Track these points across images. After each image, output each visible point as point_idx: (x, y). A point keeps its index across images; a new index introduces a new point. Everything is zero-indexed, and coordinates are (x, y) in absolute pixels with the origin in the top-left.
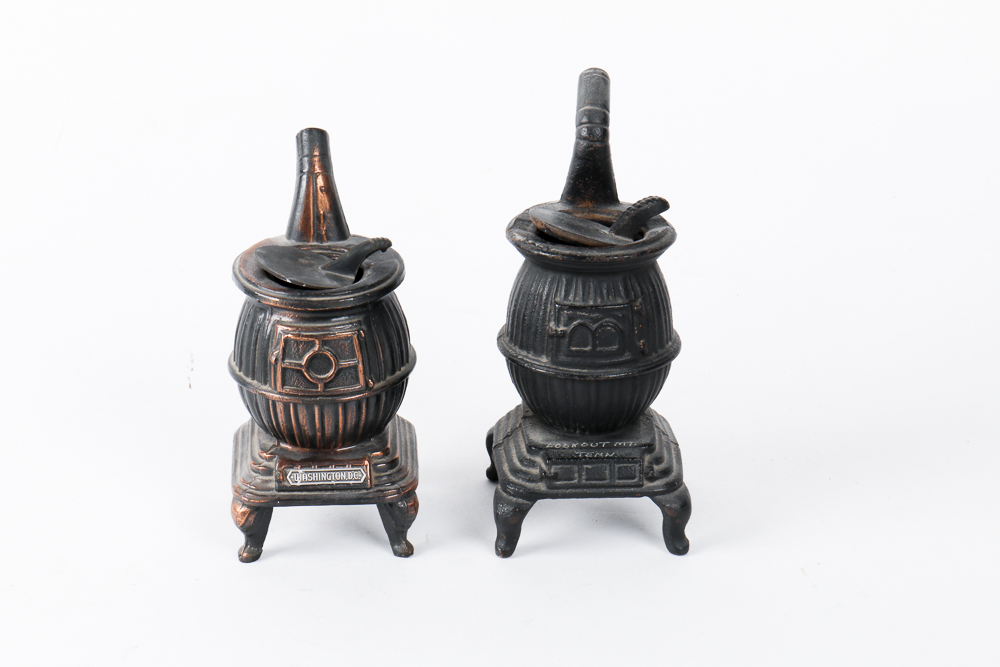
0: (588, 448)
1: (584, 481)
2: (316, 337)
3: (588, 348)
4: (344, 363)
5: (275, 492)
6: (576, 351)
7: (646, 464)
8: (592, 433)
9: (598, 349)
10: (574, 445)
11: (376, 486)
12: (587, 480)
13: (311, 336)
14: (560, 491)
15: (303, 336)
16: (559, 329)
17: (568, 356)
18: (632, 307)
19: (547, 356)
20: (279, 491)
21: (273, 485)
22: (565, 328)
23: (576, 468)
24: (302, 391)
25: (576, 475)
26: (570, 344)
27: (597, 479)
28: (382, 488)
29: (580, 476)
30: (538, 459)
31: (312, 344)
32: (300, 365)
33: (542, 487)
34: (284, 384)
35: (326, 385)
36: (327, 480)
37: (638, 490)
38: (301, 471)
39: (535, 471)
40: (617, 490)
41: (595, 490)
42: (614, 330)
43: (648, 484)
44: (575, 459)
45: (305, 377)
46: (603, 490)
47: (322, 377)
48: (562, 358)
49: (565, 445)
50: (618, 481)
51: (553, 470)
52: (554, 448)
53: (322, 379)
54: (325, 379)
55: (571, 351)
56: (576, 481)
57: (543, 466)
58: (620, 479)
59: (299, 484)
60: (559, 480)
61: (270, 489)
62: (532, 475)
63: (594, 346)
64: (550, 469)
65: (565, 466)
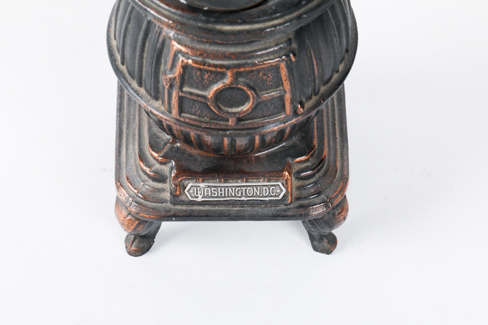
2: (228, 68)
4: (266, 96)
5: (169, 205)
11: (298, 199)
13: (221, 66)
15: (209, 65)
20: (174, 204)
21: (167, 196)
24: (207, 123)
28: (305, 202)
31: (223, 75)
32: (205, 97)
34: (181, 110)
35: (239, 120)
36: (236, 196)
38: (202, 185)
45: (211, 109)
47: (235, 110)
53: (235, 113)
54: (239, 113)
59: (200, 199)
61: (162, 201)
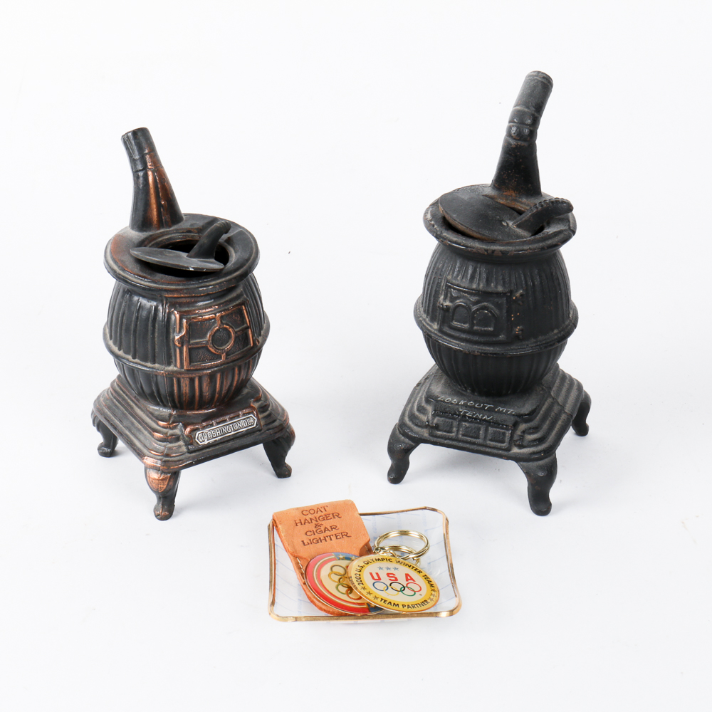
0: (472, 408)
1: (460, 436)
3: (467, 326)
7: (519, 432)
8: (481, 394)
9: (476, 328)
10: (462, 402)
12: (463, 435)
14: (439, 440)
16: (445, 304)
17: (450, 328)
18: (511, 296)
22: (449, 304)
23: (456, 423)
25: (455, 429)
26: (453, 319)
27: (472, 437)
29: (458, 431)
30: (430, 409)
33: (425, 433)
37: (506, 453)
39: (424, 418)
40: (487, 450)
41: (468, 446)
42: (490, 314)
43: (515, 450)
44: (457, 416)
46: (475, 447)
47: (224, 347)
49: (455, 400)
50: (489, 442)
51: (435, 421)
52: (444, 401)
56: (453, 434)
57: (430, 416)
58: (491, 440)
60: (440, 431)
62: (421, 421)
63: (472, 325)
64: (434, 419)
65: (447, 420)
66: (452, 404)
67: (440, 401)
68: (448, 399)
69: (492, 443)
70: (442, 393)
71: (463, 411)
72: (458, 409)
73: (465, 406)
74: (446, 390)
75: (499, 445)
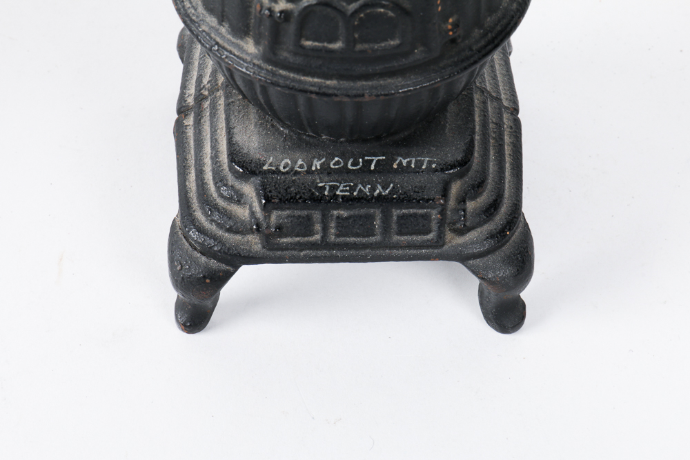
0: (343, 173)
1: (333, 238)
3: (337, 45)
6: (314, 49)
7: (452, 203)
9: (359, 47)
10: (317, 164)
12: (337, 236)
16: (278, 7)
17: (296, 54)
19: (257, 43)
22: (290, 6)
23: (317, 215)
25: (318, 227)
26: (300, 35)
27: (357, 235)
29: (325, 229)
30: (249, 189)
33: (254, 242)
37: (436, 251)
39: (242, 213)
40: (395, 252)
42: (391, 14)
43: (454, 240)
44: (317, 200)
46: (368, 253)
48: (284, 55)
49: (300, 163)
50: (396, 238)
51: (273, 219)
52: (278, 171)
55: (303, 47)
56: (316, 237)
57: (257, 208)
58: (400, 233)
60: (286, 236)
63: (350, 42)
64: (267, 217)
65: (297, 213)
66: (296, 173)
67: (269, 171)
68: (285, 163)
69: (403, 238)
70: (267, 149)
71: (325, 184)
72: (313, 181)
73: (326, 170)
74: (271, 140)
75: (420, 238)
